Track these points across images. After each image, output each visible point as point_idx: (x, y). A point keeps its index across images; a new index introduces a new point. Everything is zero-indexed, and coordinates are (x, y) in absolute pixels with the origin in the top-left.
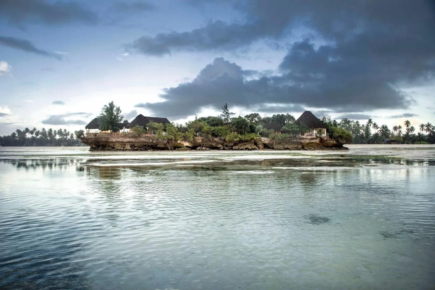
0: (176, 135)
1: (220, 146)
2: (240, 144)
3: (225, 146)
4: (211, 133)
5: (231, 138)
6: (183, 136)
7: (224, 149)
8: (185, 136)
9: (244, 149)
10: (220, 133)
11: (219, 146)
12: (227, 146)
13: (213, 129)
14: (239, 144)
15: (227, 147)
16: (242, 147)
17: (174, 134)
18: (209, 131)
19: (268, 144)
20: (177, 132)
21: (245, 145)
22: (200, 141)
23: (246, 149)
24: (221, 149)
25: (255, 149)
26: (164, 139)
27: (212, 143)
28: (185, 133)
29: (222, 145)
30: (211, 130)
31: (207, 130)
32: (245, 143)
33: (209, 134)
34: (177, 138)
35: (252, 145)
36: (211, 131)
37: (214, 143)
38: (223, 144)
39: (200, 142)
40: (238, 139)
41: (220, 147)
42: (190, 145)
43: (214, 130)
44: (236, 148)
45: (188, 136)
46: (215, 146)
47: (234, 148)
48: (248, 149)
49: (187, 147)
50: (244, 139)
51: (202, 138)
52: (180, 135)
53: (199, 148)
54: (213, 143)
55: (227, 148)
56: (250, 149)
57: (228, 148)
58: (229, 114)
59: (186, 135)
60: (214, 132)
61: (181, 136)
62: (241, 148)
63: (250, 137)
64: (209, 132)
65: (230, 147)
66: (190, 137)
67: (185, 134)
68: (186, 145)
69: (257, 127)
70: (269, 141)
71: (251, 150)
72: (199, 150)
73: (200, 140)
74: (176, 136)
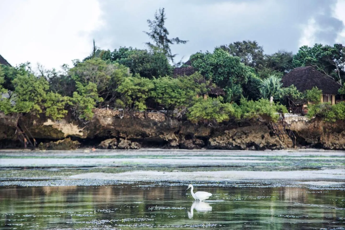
0: (44, 101)
1: (171, 138)
2: (231, 132)
3: (183, 138)
4: (144, 96)
5: (207, 114)
6: (67, 104)
7: (181, 146)
8: (71, 103)
9: (242, 146)
10: (171, 97)
11: (168, 137)
12: (189, 137)
13: (151, 86)
14: (226, 131)
15: (191, 141)
16: (239, 141)
17: (40, 99)
18: (139, 91)
19: (302, 131)
20: (47, 92)
21: (245, 134)
22: (109, 121)
23: (251, 146)
24: (174, 147)
25: (275, 145)
26: (11, 114)
27: (143, 126)
28: (71, 96)
29: (175, 133)
30: (146, 89)
31: (133, 87)
32: (245, 129)
33: (138, 99)
34: (48, 110)
35: (266, 136)
36: (143, 92)
37: (152, 128)
38: (179, 131)
39: (109, 125)
40: (224, 117)
41: (170, 141)
42: (81, 134)
43: (154, 89)
44: (221, 142)
45: (82, 105)
46: (154, 135)
47: (213, 143)
48: (253, 148)
49: (73, 137)
50: (242, 116)
51: (116, 112)
52: (58, 102)
53: (107, 142)
54: (148, 127)
55: (189, 143)
56: (261, 146)
57: (194, 142)
58: (168, 41)
59: (74, 103)
60: (153, 94)
61: (60, 104)
62: (234, 144)
63: (258, 110)
64: (139, 95)
65: (198, 141)
66: (86, 107)
67: (71, 99)
68: (71, 133)
69: (266, 82)
70: (306, 123)
71: (263, 149)
72: (110, 148)
73: (109, 119)
74: (46, 105)
